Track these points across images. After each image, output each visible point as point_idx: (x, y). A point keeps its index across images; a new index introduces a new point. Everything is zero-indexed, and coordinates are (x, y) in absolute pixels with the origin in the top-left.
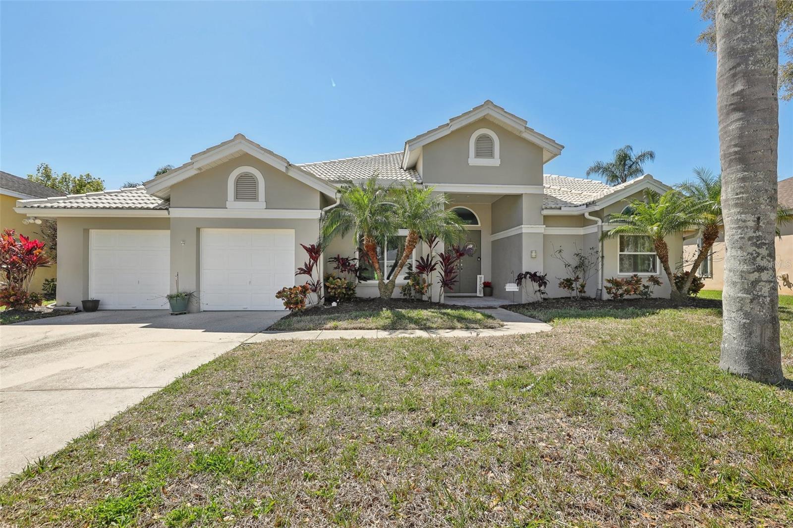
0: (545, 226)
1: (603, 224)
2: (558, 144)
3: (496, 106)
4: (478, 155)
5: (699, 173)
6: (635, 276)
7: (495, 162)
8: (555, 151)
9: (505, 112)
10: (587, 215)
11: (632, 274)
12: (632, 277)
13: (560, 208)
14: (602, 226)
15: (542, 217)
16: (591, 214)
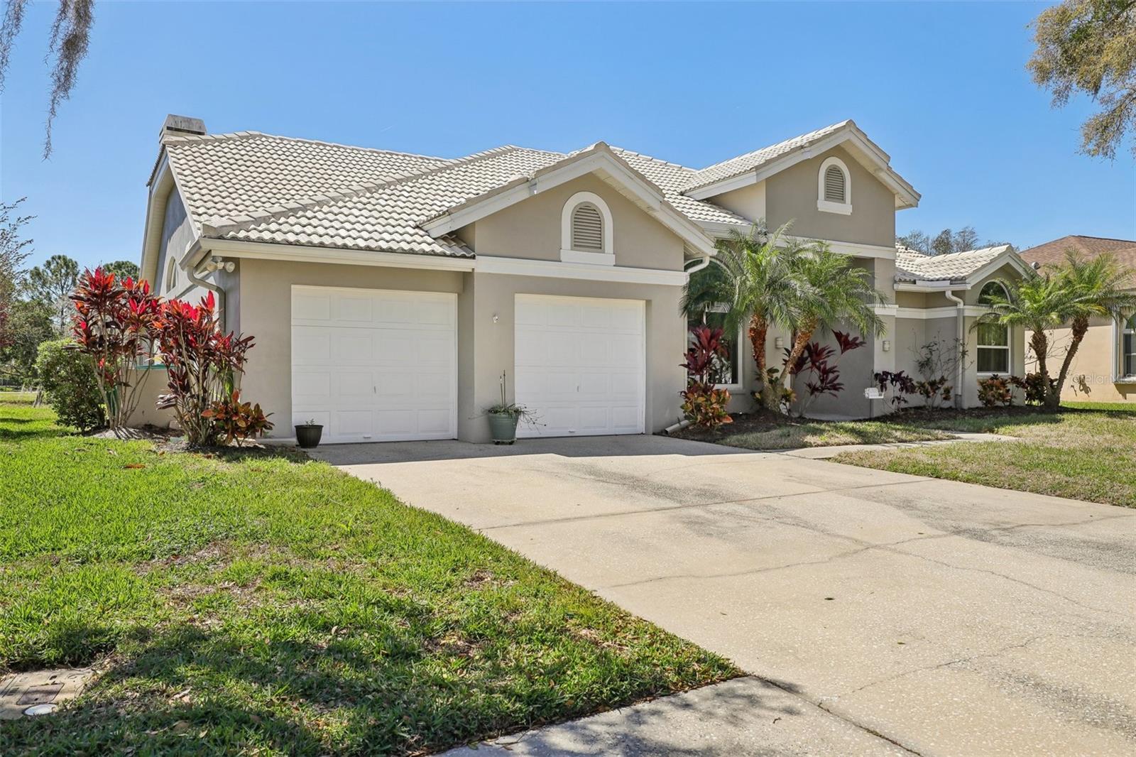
0: (897, 306)
1: (966, 307)
2: (915, 192)
3: (858, 130)
4: (829, 196)
5: (1070, 254)
6: (995, 377)
7: (845, 209)
8: (912, 201)
9: (868, 140)
10: (949, 294)
11: (990, 374)
12: (992, 379)
13: (914, 282)
14: (963, 309)
15: (894, 294)
16: (954, 293)
